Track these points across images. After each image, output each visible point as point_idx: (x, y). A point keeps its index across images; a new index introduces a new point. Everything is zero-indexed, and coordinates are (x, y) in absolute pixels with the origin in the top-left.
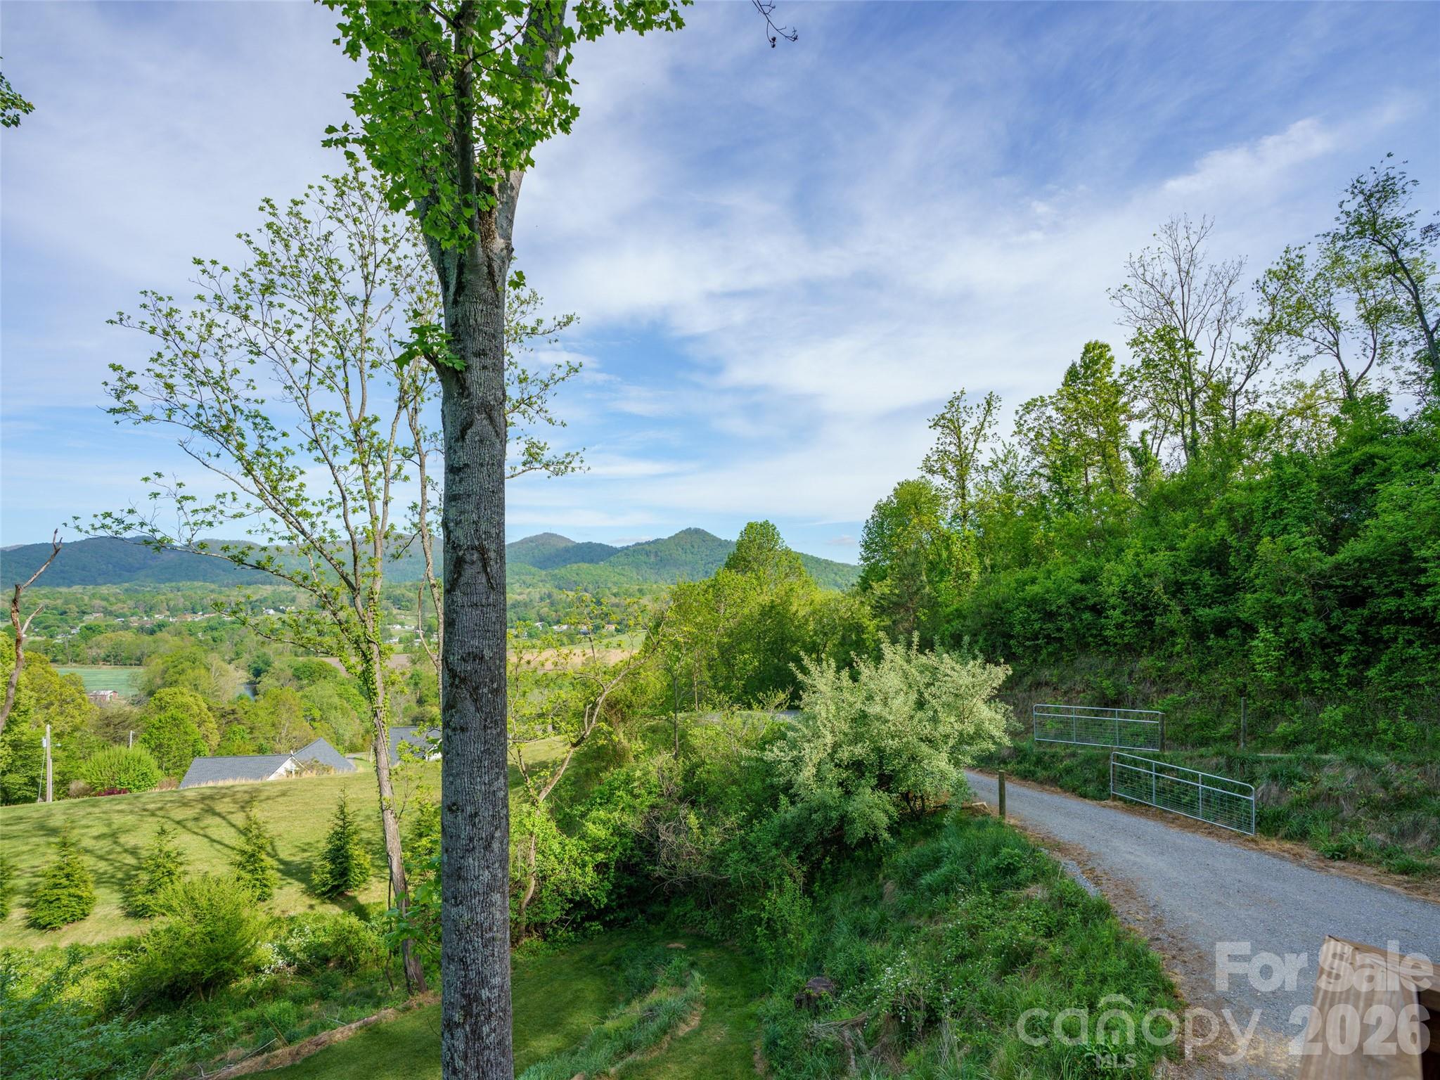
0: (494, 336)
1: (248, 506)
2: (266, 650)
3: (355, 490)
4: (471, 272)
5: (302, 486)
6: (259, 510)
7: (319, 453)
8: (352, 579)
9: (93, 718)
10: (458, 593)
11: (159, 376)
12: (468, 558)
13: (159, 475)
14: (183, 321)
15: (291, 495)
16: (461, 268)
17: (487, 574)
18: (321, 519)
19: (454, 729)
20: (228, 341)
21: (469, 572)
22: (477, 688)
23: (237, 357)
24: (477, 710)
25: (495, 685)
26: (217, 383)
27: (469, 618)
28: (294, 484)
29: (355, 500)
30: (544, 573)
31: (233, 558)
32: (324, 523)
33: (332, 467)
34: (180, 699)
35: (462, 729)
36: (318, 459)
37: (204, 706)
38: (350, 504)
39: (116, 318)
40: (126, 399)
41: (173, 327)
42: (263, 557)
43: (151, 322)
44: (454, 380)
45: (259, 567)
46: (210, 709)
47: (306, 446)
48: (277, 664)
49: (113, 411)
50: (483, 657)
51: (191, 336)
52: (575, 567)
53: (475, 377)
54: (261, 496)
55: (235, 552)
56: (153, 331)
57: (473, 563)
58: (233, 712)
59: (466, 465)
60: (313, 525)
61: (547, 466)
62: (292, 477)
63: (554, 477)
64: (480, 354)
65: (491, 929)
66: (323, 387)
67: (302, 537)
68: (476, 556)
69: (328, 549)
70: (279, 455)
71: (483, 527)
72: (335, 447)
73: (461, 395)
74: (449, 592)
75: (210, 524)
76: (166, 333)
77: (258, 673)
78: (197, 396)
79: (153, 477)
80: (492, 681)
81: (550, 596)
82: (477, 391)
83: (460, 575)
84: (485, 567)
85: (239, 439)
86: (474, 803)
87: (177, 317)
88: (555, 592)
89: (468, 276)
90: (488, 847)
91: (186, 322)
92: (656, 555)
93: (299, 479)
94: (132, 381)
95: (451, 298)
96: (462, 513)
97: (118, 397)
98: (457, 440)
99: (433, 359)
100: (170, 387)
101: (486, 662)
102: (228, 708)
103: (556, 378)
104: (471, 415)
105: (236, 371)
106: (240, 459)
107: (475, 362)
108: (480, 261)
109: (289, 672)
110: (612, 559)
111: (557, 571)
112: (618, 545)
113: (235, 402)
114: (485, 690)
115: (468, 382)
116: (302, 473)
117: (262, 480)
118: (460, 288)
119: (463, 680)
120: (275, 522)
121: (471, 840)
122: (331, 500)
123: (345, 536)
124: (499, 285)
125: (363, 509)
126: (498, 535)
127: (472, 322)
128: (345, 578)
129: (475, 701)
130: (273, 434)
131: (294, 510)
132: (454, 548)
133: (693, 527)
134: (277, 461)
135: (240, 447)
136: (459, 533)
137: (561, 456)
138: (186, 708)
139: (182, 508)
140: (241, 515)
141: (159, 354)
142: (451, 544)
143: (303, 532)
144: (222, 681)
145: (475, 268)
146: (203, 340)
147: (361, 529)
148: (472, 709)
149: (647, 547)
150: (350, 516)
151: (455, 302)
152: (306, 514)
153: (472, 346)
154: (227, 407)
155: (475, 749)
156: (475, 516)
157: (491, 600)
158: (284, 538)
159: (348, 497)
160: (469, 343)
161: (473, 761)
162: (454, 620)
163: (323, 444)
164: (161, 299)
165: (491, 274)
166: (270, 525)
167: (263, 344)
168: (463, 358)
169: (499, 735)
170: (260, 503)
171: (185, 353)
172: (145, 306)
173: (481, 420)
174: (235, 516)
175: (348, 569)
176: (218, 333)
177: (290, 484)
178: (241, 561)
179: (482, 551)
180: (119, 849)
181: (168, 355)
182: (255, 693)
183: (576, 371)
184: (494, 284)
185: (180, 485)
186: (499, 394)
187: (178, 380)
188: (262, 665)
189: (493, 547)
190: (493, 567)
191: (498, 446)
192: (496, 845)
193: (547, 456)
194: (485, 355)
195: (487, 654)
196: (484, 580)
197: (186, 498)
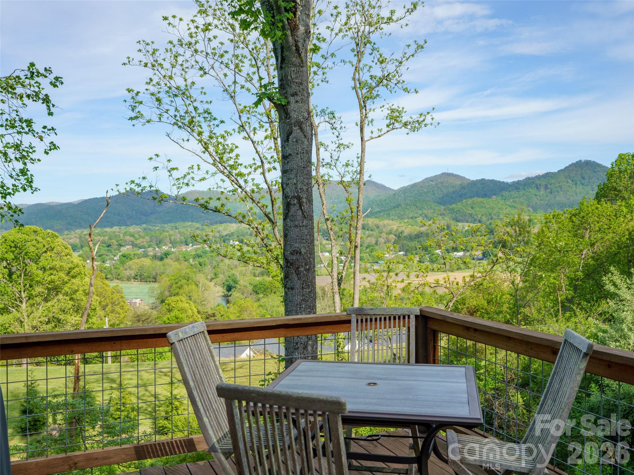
0: (301, 84)
1: (207, 172)
2: (234, 272)
3: (269, 157)
4: (287, 51)
5: (237, 156)
6: (213, 174)
7: (244, 134)
8: (271, 216)
9: (130, 314)
10: (289, 220)
11: (152, 94)
12: (292, 202)
13: (157, 155)
14: (161, 55)
15: (231, 162)
16: (282, 49)
17: (302, 210)
18: (251, 176)
20: (185, 65)
21: (293, 209)
22: (298, 268)
23: (193, 75)
24: (299, 279)
26: (184, 93)
27: (293, 233)
28: (233, 155)
29: (269, 163)
30: (443, 207)
31: (202, 205)
32: (253, 180)
33: (253, 142)
34: (180, 305)
35: (292, 289)
36: (245, 138)
37: (195, 310)
38: (267, 166)
39: (127, 62)
40: (137, 110)
41: (156, 61)
42: (218, 204)
43: (145, 61)
44: (282, 109)
45: (216, 211)
46: (199, 312)
47: (237, 130)
48: (242, 282)
49: (131, 119)
50: (301, 252)
51: (167, 65)
52: (470, 201)
53: (293, 106)
54: (214, 165)
55: (202, 202)
56: (146, 65)
57: (295, 205)
58: (214, 315)
59: (290, 155)
60: (246, 181)
61: (405, 125)
62: (232, 150)
63: (412, 134)
64: (294, 95)
66: (244, 90)
67: (240, 190)
68: (296, 201)
69: (256, 196)
70: (223, 137)
71: (299, 186)
72: (255, 129)
73: (286, 118)
74: (285, 220)
75: (187, 184)
76: (153, 66)
77: (229, 289)
78: (174, 104)
79: (154, 157)
80: (306, 265)
83: (289, 211)
84: (300, 206)
85: (200, 129)
87: (157, 54)
88: (452, 222)
91: (162, 57)
92: (546, 187)
93: (236, 152)
94: (139, 98)
95: (280, 65)
96: (289, 179)
97: (133, 110)
98: (285, 142)
99: (272, 101)
100: (158, 100)
101: (303, 255)
102: (210, 312)
103: (407, 56)
104: (291, 128)
105: (193, 83)
106: (200, 141)
107: (292, 99)
108: (291, 44)
109: (250, 288)
110: (504, 193)
111: (454, 206)
112: (510, 181)
113: (195, 104)
114: (302, 269)
115: (289, 110)
116: (237, 147)
117: (214, 154)
118: (283, 59)
119: (292, 264)
120: (224, 181)
122: (255, 164)
123: (265, 186)
124: (303, 53)
125: (275, 168)
126: (307, 190)
127: (289, 78)
128: (267, 215)
129: (298, 274)
130: (216, 122)
131: (234, 172)
132: (286, 197)
133: (583, 159)
134: (220, 140)
135: (200, 134)
136: (288, 190)
137: (415, 117)
138: (182, 310)
139: (171, 175)
140: (204, 179)
141: (151, 80)
143: (240, 187)
144: (206, 294)
145: (289, 49)
146: (173, 66)
147: (274, 183)
148: (296, 278)
149: (538, 182)
150: (267, 174)
151: (282, 67)
152: (241, 175)
153: (290, 91)
154: (191, 109)
155: (298, 299)
156: (295, 181)
157: (305, 223)
158: (230, 191)
159: (264, 161)
162: (287, 234)
163: (247, 128)
164: (148, 44)
165: (297, 50)
166: (221, 184)
167: (207, 67)
168: (286, 98)
169: (311, 292)
170: (213, 169)
171: (164, 77)
172: (140, 51)
173: (296, 131)
174: (201, 180)
175: (269, 210)
176: (180, 59)
177: (231, 155)
178: (206, 208)
179: (299, 198)
180: (147, 394)
181: (156, 80)
182: (228, 302)
183: (422, 47)
184: (300, 55)
185: (169, 161)
187: (162, 95)
188: (232, 283)
189: (305, 196)
190: (305, 207)
194: (297, 94)
195: (303, 251)
196: (300, 214)
197: (173, 169)
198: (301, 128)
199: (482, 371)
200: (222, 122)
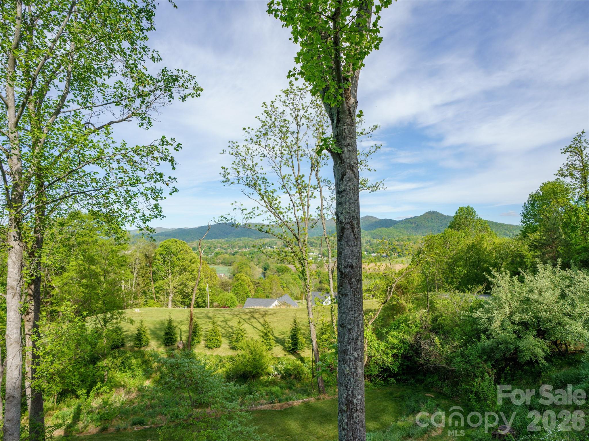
0: (352, 138)
1: (262, 211)
2: (268, 261)
3: (297, 202)
4: (342, 114)
5: (280, 202)
6: (266, 212)
7: (285, 190)
9: (219, 282)
10: (343, 241)
11: (235, 169)
12: (346, 227)
13: (236, 202)
14: (241, 149)
15: (276, 206)
16: (338, 113)
17: (354, 233)
18: (286, 214)
19: (342, 295)
20: (254, 154)
21: (347, 232)
22: (351, 279)
23: (256, 159)
24: (351, 287)
25: (358, 278)
26: (251, 169)
27: (347, 251)
28: (277, 202)
29: (297, 206)
30: (367, 232)
31: (259, 229)
32: (287, 216)
33: (289, 195)
34: (242, 278)
35: (346, 295)
36: (285, 192)
37: (250, 280)
38: (296, 208)
39: (222, 152)
40: (226, 177)
41: (238, 152)
42: (268, 229)
43: (232, 152)
44: (338, 157)
45: (267, 232)
46: (251, 281)
47: (281, 188)
48: (271, 267)
49: (223, 182)
50: (353, 267)
51: (243, 154)
52: (380, 229)
53: (346, 155)
54: (267, 207)
55: (259, 227)
56: (232, 154)
57: (348, 229)
58: (258, 283)
59: (344, 190)
60: (284, 216)
61: (369, 188)
62: (276, 200)
64: (347, 146)
65: (357, 376)
66: (285, 166)
67: (280, 221)
68: (349, 226)
69: (289, 224)
70: (272, 192)
71: (352, 215)
72: (290, 187)
73: (341, 163)
74: (339, 240)
75: (251, 218)
76: (236, 154)
77: (265, 269)
78: (246, 174)
79: (234, 203)
80: (357, 276)
81: (369, 241)
82: (347, 161)
83: (343, 234)
84: (353, 230)
85: (259, 187)
86: (350, 325)
87: (239, 148)
88: (372, 239)
89: (341, 116)
90: (356, 343)
91: (241, 150)
92: (415, 223)
93: (279, 200)
94: (227, 171)
95: (335, 125)
96: (343, 209)
97: (224, 177)
99: (329, 150)
100: (238, 172)
101: (354, 269)
102: (257, 282)
103: (371, 152)
104: (345, 170)
105: (257, 164)
106: (260, 194)
107: (346, 149)
108: (346, 109)
109: (275, 270)
110: (395, 225)
111: (372, 231)
112: (398, 220)
113: (257, 175)
114: (354, 280)
115: (343, 157)
116: (279, 198)
117: (267, 201)
118: (338, 121)
119: (345, 276)
120: (271, 216)
121: (349, 339)
122: (289, 207)
123: (295, 220)
124: (353, 117)
125: (300, 209)
126: (357, 217)
127: (344, 133)
129: (350, 284)
130: (268, 184)
131: (277, 211)
132: (340, 223)
133: (432, 210)
134: (271, 194)
135: (260, 190)
136: (342, 217)
137: (374, 183)
138: (244, 280)
139: (243, 213)
140: (260, 214)
141: (234, 162)
142: (339, 222)
143: (281, 219)
144: (255, 272)
145: (344, 112)
146: (247, 155)
148: (349, 287)
149: (411, 220)
150: (296, 213)
151: (337, 127)
152: (281, 213)
153: (344, 143)
154: (255, 177)
155: (351, 303)
156: (348, 210)
157: (355, 244)
158: (274, 222)
159: (295, 205)
160: (343, 142)
161: (350, 308)
162: (341, 252)
163: (286, 187)
164: (234, 143)
165: (350, 113)
166: (269, 217)
167: (265, 153)
168: (341, 148)
169: (360, 298)
170: (266, 209)
171: (242, 160)
172: (230, 146)
173: (349, 172)
174: (258, 215)
176: (250, 151)
177: (276, 202)
178: (261, 230)
179: (352, 224)
180: (227, 326)
181: (237, 162)
182: (265, 277)
183: (380, 148)
184: (351, 117)
185: (242, 205)
186: (356, 161)
187: (241, 170)
188: (266, 267)
189: (356, 222)
190: (356, 231)
191: (356, 182)
192: (359, 342)
193: (369, 184)
194: (349, 146)
195: (355, 265)
196: (353, 236)
197: (244, 209)
198: (353, 171)
199: (410, 322)
200: (272, 184)
